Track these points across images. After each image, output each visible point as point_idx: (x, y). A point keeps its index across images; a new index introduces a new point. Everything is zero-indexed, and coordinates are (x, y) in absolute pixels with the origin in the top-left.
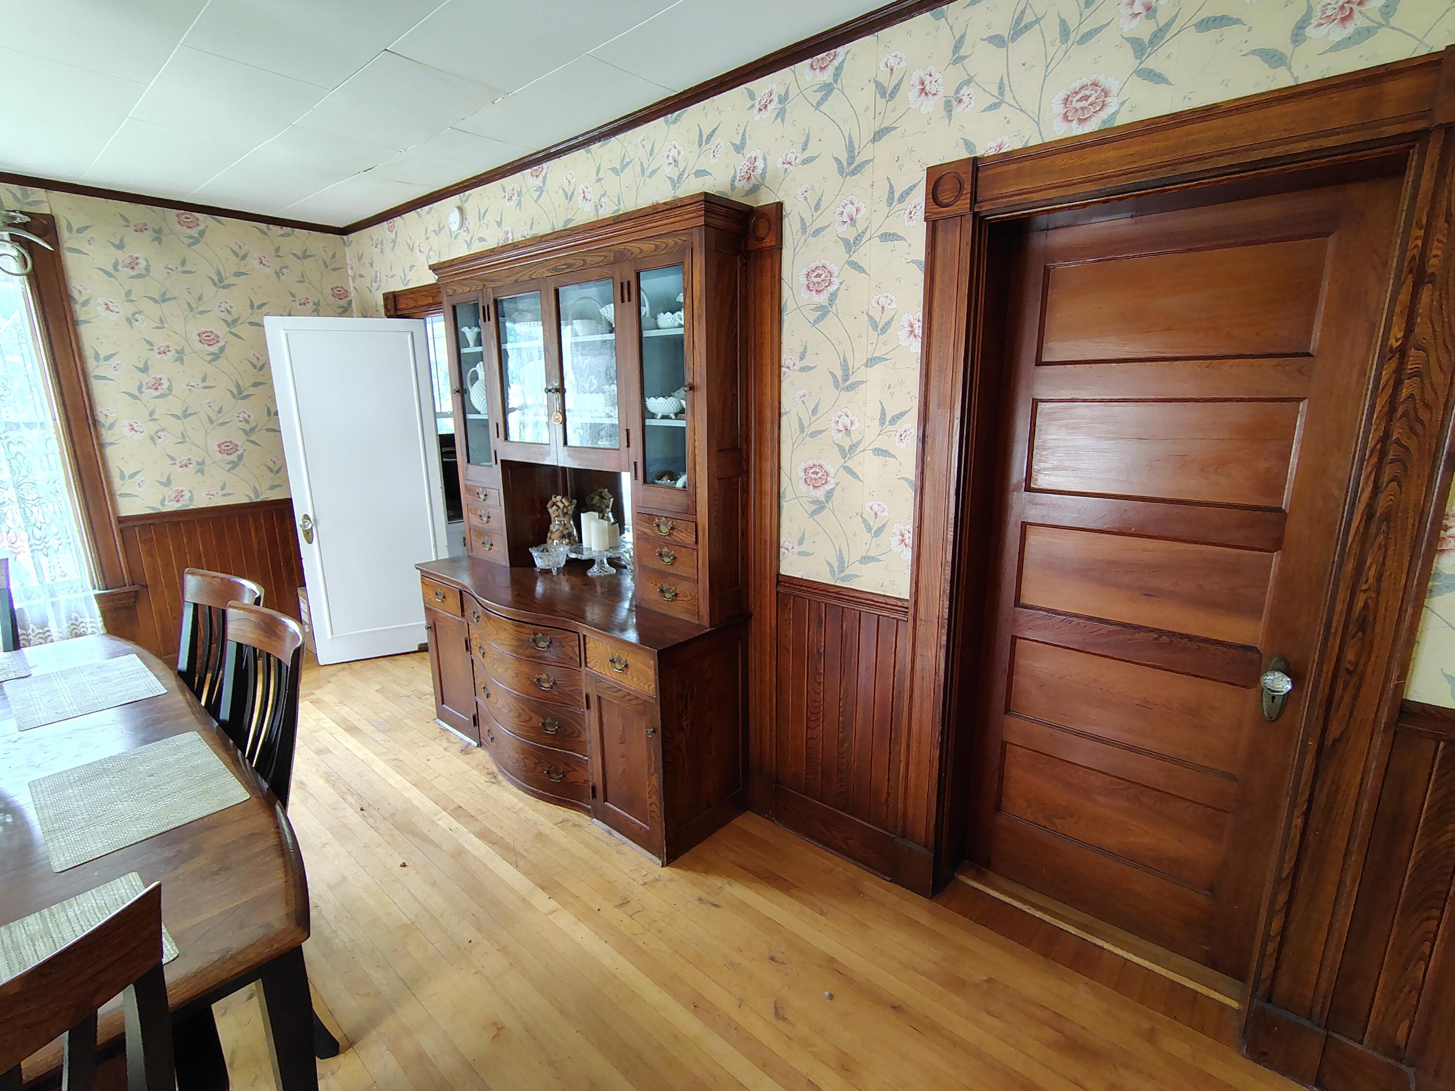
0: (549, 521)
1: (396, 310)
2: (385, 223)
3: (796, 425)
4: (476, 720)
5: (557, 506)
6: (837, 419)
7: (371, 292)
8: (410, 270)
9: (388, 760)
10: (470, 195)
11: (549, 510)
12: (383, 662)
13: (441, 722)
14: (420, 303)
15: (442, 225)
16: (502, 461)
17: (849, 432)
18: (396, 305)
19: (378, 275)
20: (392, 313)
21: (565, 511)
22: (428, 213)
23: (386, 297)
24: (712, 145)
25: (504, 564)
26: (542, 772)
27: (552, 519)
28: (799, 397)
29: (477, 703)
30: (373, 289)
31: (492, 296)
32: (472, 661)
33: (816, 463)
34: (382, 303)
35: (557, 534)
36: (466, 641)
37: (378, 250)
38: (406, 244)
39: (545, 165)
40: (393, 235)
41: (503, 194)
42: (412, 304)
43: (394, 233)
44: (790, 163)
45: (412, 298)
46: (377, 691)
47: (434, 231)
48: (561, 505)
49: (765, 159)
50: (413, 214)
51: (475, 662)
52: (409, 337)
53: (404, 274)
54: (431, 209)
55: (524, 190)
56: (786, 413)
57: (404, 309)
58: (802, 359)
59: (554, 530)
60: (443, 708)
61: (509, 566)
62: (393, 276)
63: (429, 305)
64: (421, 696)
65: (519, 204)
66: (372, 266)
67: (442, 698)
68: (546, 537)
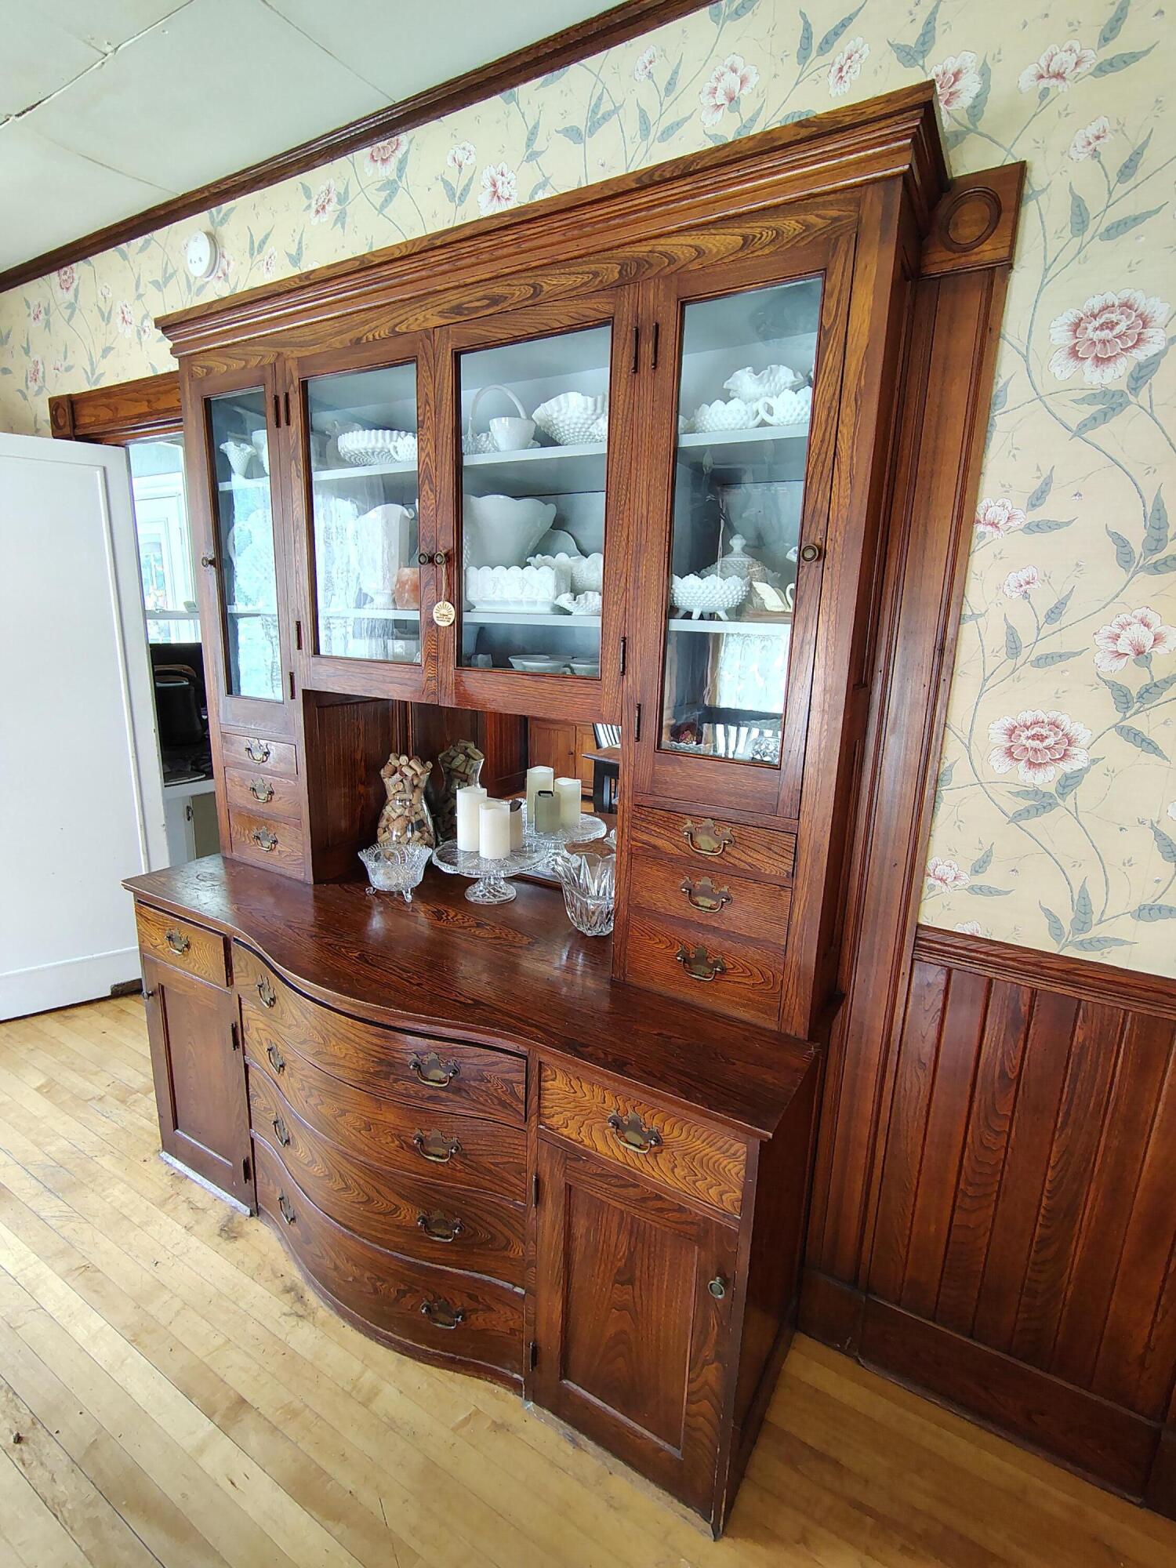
0: (382, 799)
1: (75, 427)
2: (54, 274)
3: (996, 639)
4: (249, 1170)
5: (402, 773)
6: (1118, 631)
7: (25, 398)
8: (104, 356)
9: (71, 1271)
10: (233, 209)
11: (386, 780)
12: (50, 1024)
13: (171, 1159)
14: (122, 413)
15: (170, 271)
16: (307, 693)
17: (1149, 658)
18: (74, 420)
19: (40, 366)
20: (67, 431)
21: (415, 782)
22: (142, 249)
23: (55, 404)
24: (838, 54)
25: (301, 876)
26: (414, 1309)
27: (390, 798)
28: (1014, 584)
29: (252, 1140)
30: (30, 394)
31: (296, 375)
32: (246, 1067)
33: (1042, 716)
34: (48, 417)
35: (401, 822)
36: (234, 1031)
37: (40, 323)
38: (96, 310)
39: (404, 137)
40: (69, 296)
41: (306, 203)
42: (105, 414)
43: (72, 290)
44: (1059, 76)
45: (107, 406)
46: (38, 1089)
47: (156, 283)
48: (409, 773)
49: (985, 73)
50: (110, 253)
51: (251, 1069)
52: (99, 474)
53: (92, 364)
54: (147, 242)
55: (354, 189)
56: (974, 616)
57: (90, 425)
58: (1034, 506)
59: (394, 815)
60: (178, 1136)
61: (310, 879)
62: (68, 369)
63: (141, 416)
64: (125, 1096)
65: (341, 218)
66: (27, 351)
67: (173, 1116)
68: (377, 827)
